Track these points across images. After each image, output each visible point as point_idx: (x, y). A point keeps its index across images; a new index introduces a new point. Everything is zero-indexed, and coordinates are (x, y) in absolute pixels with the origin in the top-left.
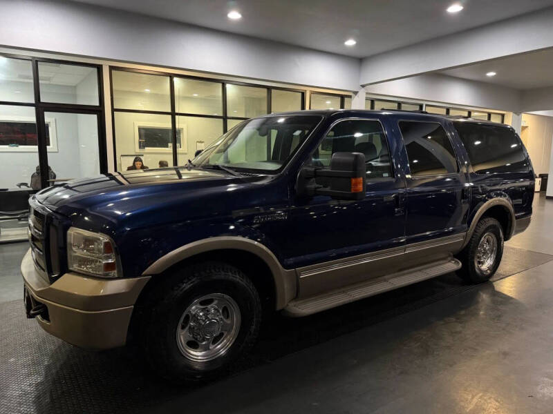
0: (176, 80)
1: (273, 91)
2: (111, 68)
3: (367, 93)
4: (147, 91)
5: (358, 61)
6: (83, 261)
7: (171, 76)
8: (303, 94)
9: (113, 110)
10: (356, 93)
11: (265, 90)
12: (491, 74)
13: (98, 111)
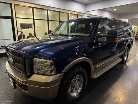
0: (34, 9)
1: (61, 13)
2: (15, 5)
3: (88, 14)
4: (23, 12)
5: (86, 5)
6: (39, 69)
7: (33, 8)
8: (68, 14)
9: (16, 18)
10: (85, 14)
11: (58, 13)
12: (115, 10)
13: (11, 18)
